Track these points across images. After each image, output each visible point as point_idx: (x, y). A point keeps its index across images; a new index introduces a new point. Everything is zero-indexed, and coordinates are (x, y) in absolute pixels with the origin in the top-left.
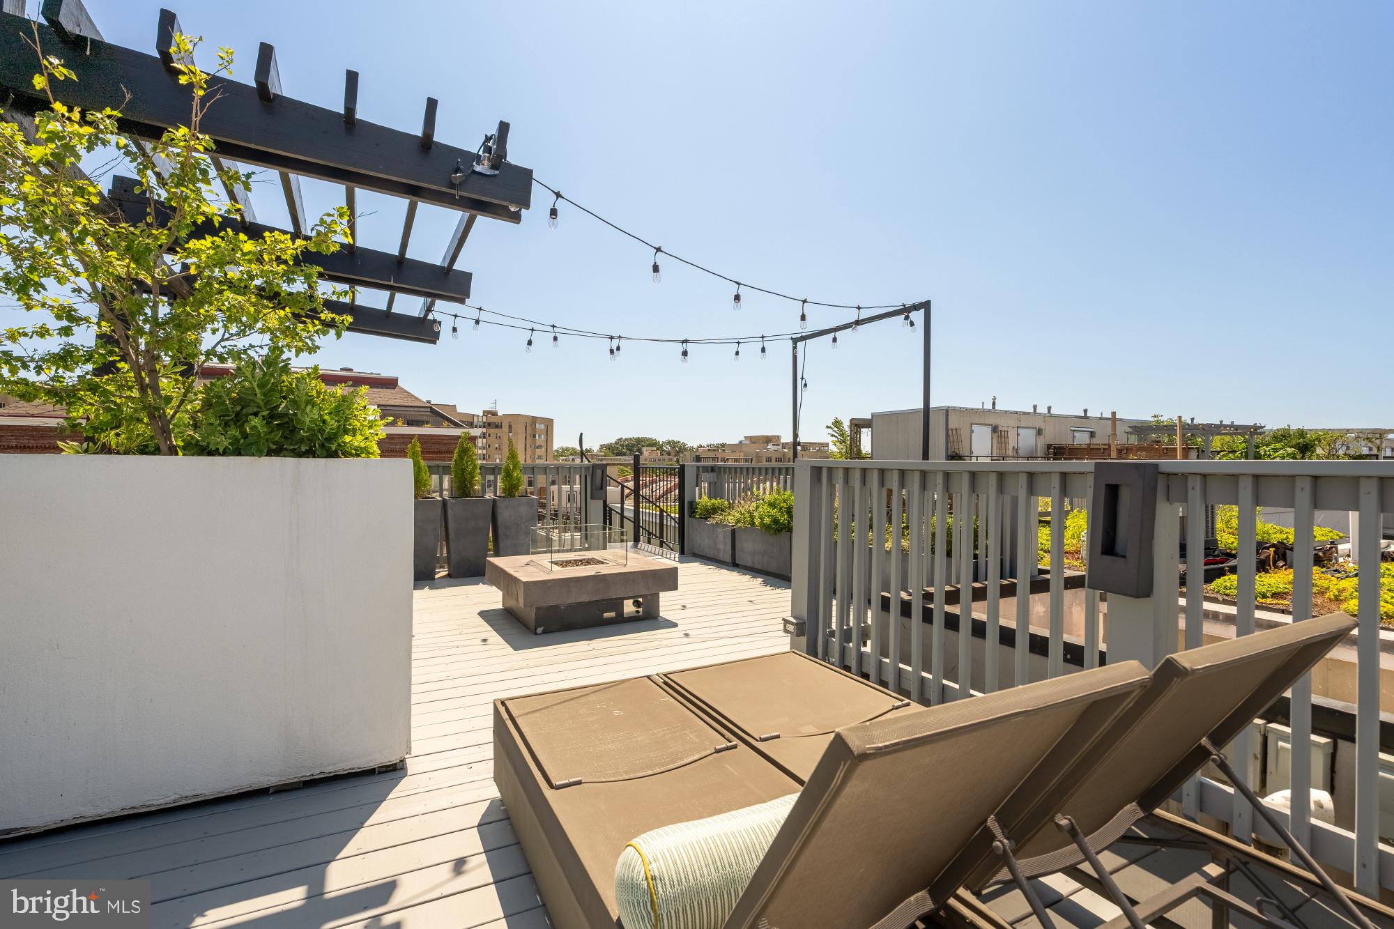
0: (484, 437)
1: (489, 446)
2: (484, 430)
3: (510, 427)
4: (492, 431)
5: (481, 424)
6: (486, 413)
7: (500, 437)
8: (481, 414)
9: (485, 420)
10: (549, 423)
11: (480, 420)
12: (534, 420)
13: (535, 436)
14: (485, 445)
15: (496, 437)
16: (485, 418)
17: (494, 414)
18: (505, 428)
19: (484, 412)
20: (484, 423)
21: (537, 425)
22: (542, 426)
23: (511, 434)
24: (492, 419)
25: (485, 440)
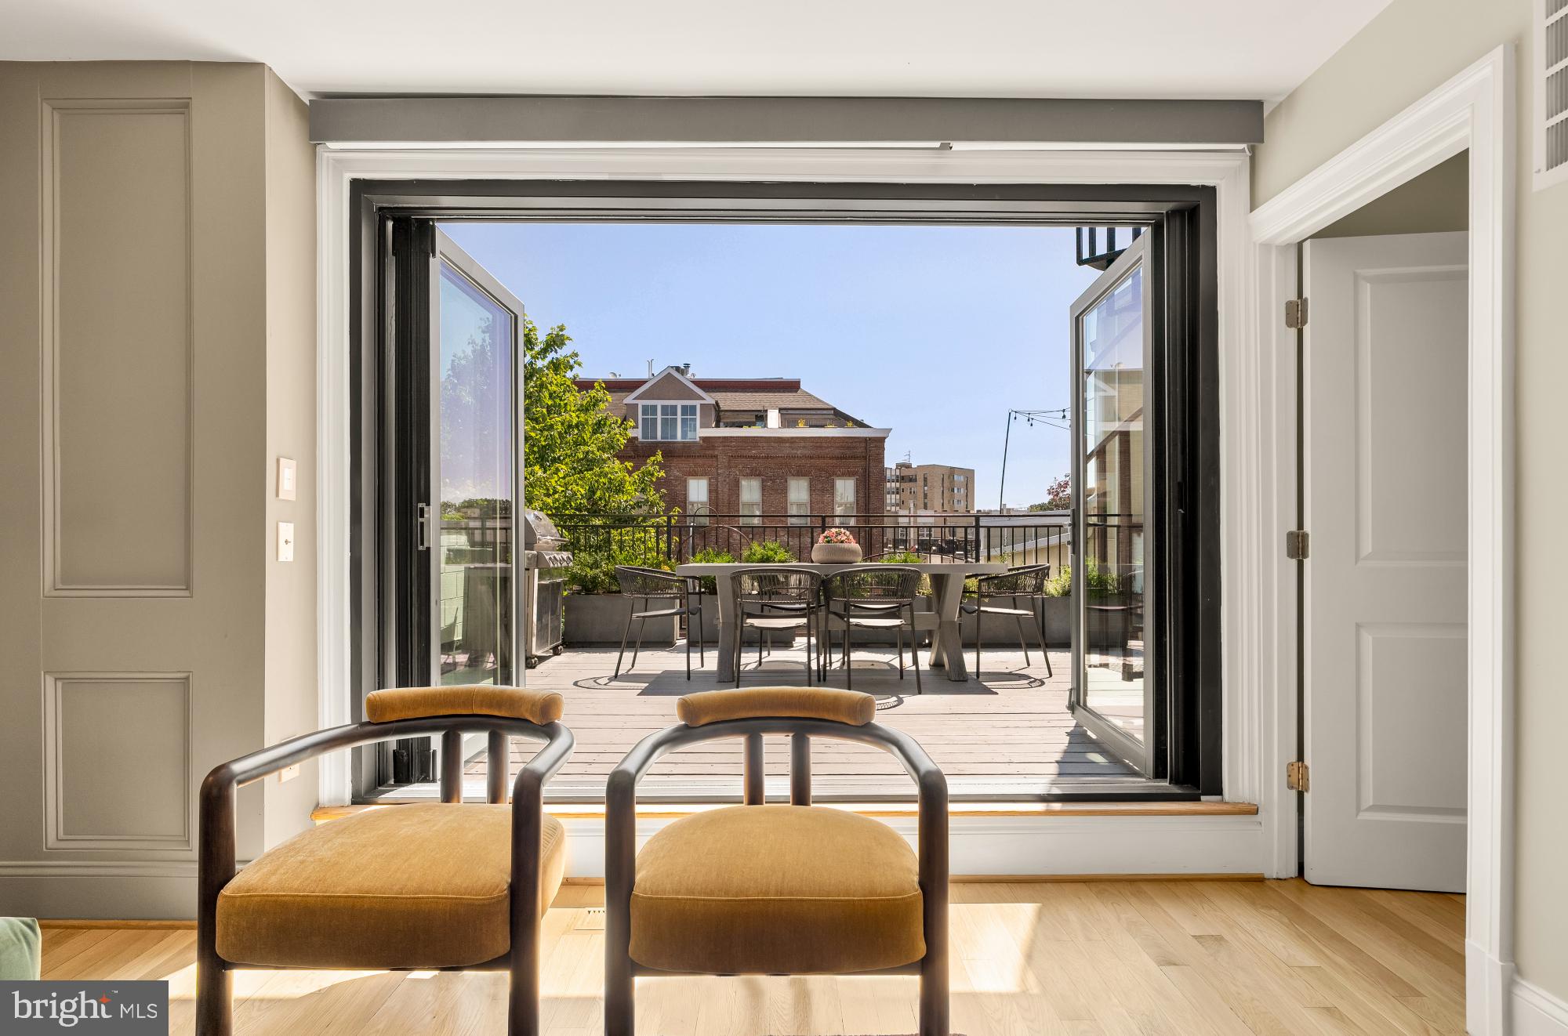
0: (897, 493)
1: (903, 503)
2: (898, 485)
3: (925, 479)
4: (906, 485)
5: (894, 478)
6: (900, 466)
7: (914, 492)
8: (894, 467)
9: (898, 474)
10: (969, 475)
11: (893, 473)
12: (952, 471)
13: (953, 490)
14: (898, 502)
15: (911, 492)
16: (898, 471)
17: (908, 466)
18: (920, 482)
19: (897, 465)
20: (897, 476)
21: (955, 476)
22: (962, 478)
23: (926, 488)
24: (906, 472)
25: (898, 496)
